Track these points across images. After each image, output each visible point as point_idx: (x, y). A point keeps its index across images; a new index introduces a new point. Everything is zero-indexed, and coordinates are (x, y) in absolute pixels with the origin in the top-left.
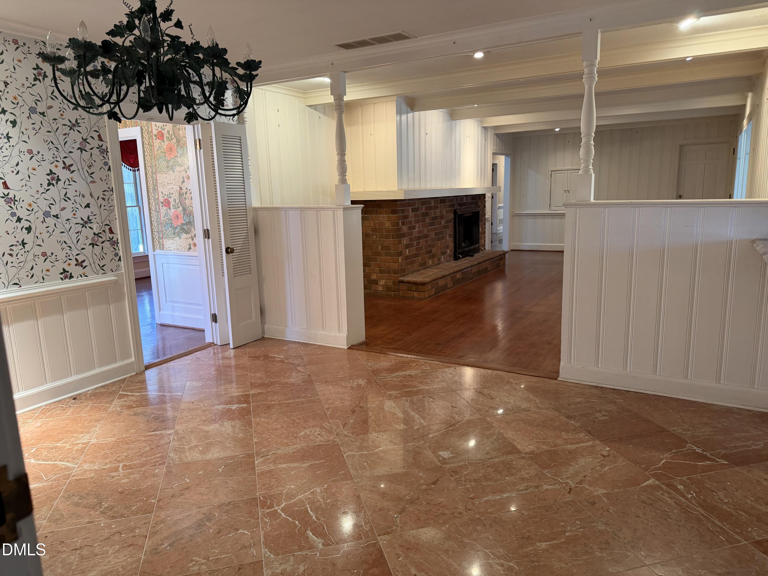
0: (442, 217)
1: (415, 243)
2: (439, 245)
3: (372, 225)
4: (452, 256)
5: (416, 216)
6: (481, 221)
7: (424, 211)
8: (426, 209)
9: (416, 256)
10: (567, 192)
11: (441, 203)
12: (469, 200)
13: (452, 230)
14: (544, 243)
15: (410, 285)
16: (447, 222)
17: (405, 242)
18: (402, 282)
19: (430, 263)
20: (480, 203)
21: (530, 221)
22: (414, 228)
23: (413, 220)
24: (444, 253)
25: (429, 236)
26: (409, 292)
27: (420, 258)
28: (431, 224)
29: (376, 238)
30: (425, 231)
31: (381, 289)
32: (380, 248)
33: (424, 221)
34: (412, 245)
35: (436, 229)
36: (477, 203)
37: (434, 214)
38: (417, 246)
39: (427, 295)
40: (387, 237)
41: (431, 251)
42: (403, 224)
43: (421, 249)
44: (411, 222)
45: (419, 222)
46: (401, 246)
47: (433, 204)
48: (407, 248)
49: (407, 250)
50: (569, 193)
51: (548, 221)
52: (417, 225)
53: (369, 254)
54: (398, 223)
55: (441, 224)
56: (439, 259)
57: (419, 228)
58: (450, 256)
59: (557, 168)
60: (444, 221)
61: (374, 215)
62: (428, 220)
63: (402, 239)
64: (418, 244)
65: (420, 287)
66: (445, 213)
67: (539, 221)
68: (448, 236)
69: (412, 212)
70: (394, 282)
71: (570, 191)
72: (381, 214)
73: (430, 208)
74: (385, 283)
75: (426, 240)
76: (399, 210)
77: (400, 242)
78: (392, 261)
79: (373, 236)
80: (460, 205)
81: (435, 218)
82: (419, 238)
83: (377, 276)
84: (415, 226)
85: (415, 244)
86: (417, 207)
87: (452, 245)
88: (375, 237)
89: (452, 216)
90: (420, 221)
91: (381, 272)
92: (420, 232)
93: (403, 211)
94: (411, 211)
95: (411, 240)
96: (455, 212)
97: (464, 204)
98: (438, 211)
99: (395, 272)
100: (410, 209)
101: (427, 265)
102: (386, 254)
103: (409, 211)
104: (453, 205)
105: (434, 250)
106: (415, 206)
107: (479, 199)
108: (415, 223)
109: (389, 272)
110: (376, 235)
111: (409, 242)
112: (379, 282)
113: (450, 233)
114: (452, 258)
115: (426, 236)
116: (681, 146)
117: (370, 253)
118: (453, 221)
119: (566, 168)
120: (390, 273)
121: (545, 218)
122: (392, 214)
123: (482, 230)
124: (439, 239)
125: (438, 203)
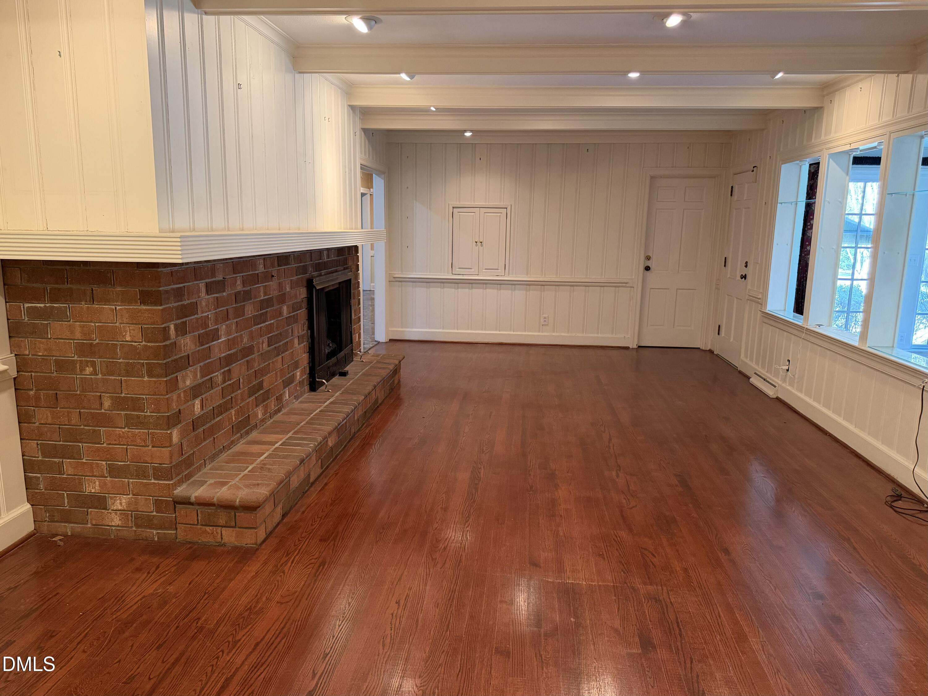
0: (282, 299)
1: (218, 376)
2: (279, 365)
3: (78, 335)
4: (306, 383)
5: (218, 303)
6: (354, 299)
7: (239, 287)
8: (244, 284)
9: (222, 409)
10: (479, 244)
11: (279, 266)
12: (333, 258)
13: (304, 324)
14: (443, 328)
15: (210, 510)
16: (295, 308)
17: (188, 383)
18: (186, 502)
19: (260, 416)
20: (350, 263)
21: (420, 292)
22: (215, 335)
23: (210, 314)
24: (287, 383)
25: (255, 349)
26: (208, 529)
27: (233, 412)
28: (260, 319)
29: (95, 373)
30: (245, 340)
31: (116, 521)
32: (107, 403)
33: (239, 313)
34: (211, 384)
35: (270, 328)
36: (345, 262)
37: (265, 295)
38: (224, 382)
39: (262, 535)
40: (130, 371)
41: (260, 386)
42: (182, 330)
43: (236, 386)
44: (204, 322)
45: (228, 319)
46: (179, 396)
47: (261, 268)
48: (195, 397)
49: (197, 402)
50: (482, 245)
51: (450, 292)
52: (223, 328)
53: (73, 422)
54: (166, 330)
55: (281, 314)
56: (279, 399)
57: (228, 333)
58: (301, 383)
59: (462, 204)
60: (288, 307)
61: (84, 306)
62: (250, 310)
63: (180, 375)
64: (228, 374)
65: (241, 515)
66: (288, 289)
67: (436, 291)
68: (296, 341)
69: (207, 293)
70: (158, 503)
71: (484, 244)
72: (107, 301)
73: (256, 279)
74: (129, 504)
75: (247, 361)
76: (167, 292)
77: (173, 385)
78: (149, 442)
79: (82, 370)
80: (318, 267)
81: (267, 303)
82: (229, 360)
83: (103, 485)
84: (217, 330)
85: (220, 378)
86: (219, 278)
87: (304, 358)
88: (89, 370)
89: (302, 293)
90: (230, 316)
91: (114, 471)
92: (230, 344)
93: (179, 294)
94: (203, 290)
95: (207, 371)
96: (310, 284)
97: (325, 265)
98: (273, 284)
99: (160, 473)
100: (202, 285)
101: (253, 422)
102: (130, 422)
103: (199, 291)
104: (304, 269)
105: (267, 380)
106: (213, 275)
107: (349, 254)
108: (216, 322)
109: (141, 473)
110: (93, 364)
111: (202, 377)
112: (110, 502)
113: (301, 333)
114: (307, 388)
115: (248, 351)
116: (652, 178)
117: (75, 419)
118: (304, 305)
119: (477, 204)
120: (146, 477)
121: (444, 288)
122: (143, 302)
123: (355, 315)
124: (278, 352)
125: (272, 266)
